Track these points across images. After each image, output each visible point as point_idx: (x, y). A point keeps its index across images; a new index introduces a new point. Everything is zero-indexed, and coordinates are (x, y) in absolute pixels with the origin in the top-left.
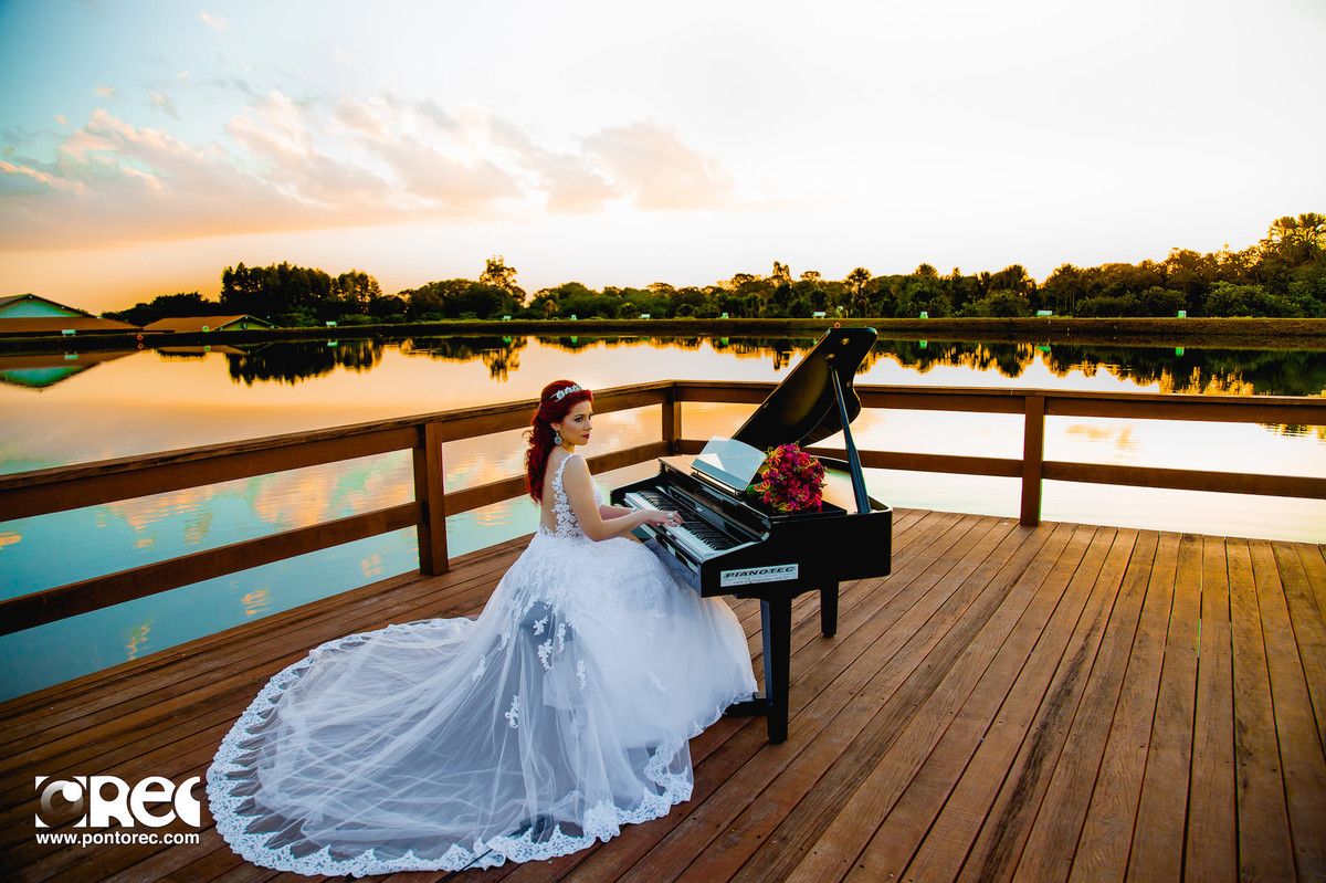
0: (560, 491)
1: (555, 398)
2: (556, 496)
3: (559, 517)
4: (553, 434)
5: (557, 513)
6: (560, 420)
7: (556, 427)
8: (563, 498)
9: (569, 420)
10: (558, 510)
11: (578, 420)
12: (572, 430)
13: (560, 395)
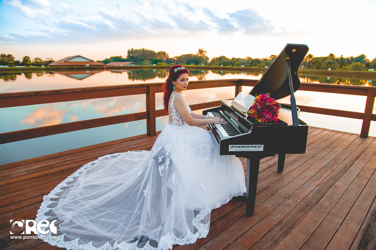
0: (173, 108)
1: (174, 71)
2: (171, 109)
3: (173, 118)
4: (173, 85)
5: (172, 116)
6: (175, 80)
7: (174, 83)
8: (174, 110)
9: (179, 80)
10: (172, 115)
11: (182, 80)
12: (180, 84)
13: (176, 70)
